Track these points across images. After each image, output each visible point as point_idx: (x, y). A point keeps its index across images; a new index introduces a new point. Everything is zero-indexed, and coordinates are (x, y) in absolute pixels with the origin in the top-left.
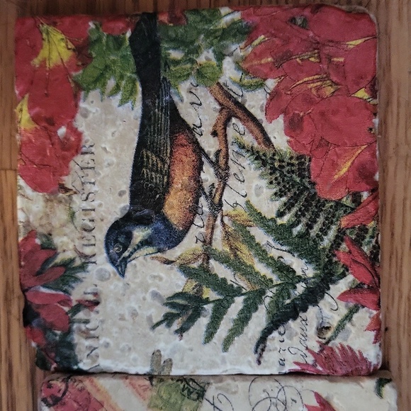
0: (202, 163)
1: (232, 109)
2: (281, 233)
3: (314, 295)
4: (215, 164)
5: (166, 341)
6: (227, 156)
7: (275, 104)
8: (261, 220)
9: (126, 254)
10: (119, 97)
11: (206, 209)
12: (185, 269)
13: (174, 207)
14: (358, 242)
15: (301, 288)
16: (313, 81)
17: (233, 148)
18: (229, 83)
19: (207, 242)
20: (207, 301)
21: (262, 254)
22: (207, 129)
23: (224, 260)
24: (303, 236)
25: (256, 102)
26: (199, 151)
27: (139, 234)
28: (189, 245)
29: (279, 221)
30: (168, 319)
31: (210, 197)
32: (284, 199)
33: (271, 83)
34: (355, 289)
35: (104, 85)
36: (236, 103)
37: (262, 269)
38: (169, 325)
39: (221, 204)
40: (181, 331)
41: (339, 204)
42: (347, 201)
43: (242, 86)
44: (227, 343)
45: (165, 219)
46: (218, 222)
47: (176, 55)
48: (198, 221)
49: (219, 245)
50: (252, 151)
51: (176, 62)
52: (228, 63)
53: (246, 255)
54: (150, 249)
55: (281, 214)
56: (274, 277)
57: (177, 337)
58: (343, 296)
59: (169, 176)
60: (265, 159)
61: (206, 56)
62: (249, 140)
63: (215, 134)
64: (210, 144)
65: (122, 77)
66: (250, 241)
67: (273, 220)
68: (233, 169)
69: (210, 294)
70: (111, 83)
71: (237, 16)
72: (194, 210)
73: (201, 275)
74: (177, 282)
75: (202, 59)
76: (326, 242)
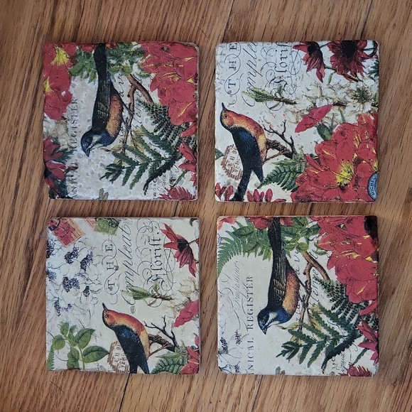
0: (123, 108)
1: (136, 85)
2: (155, 139)
3: (169, 166)
4: (128, 109)
5: (106, 185)
6: (134, 106)
7: (154, 84)
8: (148, 133)
9: (90, 147)
10: (88, 79)
11: (124, 128)
12: (115, 154)
13: (111, 127)
14: (187, 143)
15: (163, 162)
16: (170, 75)
17: (136, 102)
18: (135, 74)
19: (124, 142)
20: (124, 168)
21: (148, 148)
22: (126, 94)
23: (131, 150)
24: (164, 140)
25: (146, 83)
26: (122, 103)
27: (96, 138)
28: (117, 143)
29: (155, 134)
30: (107, 175)
31: (126, 123)
32: (157, 124)
33: (153, 75)
34: (186, 163)
35: (82, 73)
36: (138, 83)
37: (147, 154)
38: (107, 178)
39: (130, 126)
40: (112, 181)
41: (180, 127)
42: (183, 126)
43: (141, 76)
44: (132, 185)
45: (107, 132)
46: (129, 134)
47: (113, 62)
48: (121, 133)
49: (129, 143)
50: (144, 104)
51: (113, 65)
52: (135, 66)
53: (141, 148)
54: (100, 145)
55: (156, 131)
56: (152, 158)
57: (111, 183)
58: (181, 166)
59: (109, 113)
60: (150, 108)
61: (126, 63)
62: (143, 99)
63: (129, 96)
64: (126, 100)
65: (90, 71)
66: (143, 142)
67: (152, 133)
68: (136, 111)
69: (125, 165)
70: (85, 73)
71: (139, 46)
72: (119, 128)
73: (121, 156)
74: (111, 159)
75: (124, 64)
76: (174, 143)
